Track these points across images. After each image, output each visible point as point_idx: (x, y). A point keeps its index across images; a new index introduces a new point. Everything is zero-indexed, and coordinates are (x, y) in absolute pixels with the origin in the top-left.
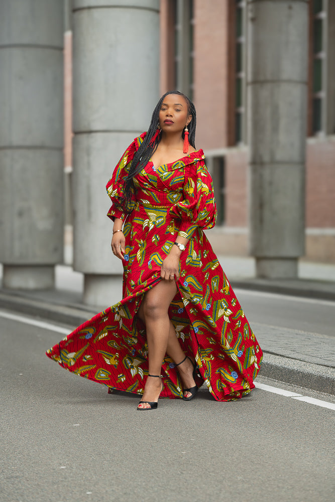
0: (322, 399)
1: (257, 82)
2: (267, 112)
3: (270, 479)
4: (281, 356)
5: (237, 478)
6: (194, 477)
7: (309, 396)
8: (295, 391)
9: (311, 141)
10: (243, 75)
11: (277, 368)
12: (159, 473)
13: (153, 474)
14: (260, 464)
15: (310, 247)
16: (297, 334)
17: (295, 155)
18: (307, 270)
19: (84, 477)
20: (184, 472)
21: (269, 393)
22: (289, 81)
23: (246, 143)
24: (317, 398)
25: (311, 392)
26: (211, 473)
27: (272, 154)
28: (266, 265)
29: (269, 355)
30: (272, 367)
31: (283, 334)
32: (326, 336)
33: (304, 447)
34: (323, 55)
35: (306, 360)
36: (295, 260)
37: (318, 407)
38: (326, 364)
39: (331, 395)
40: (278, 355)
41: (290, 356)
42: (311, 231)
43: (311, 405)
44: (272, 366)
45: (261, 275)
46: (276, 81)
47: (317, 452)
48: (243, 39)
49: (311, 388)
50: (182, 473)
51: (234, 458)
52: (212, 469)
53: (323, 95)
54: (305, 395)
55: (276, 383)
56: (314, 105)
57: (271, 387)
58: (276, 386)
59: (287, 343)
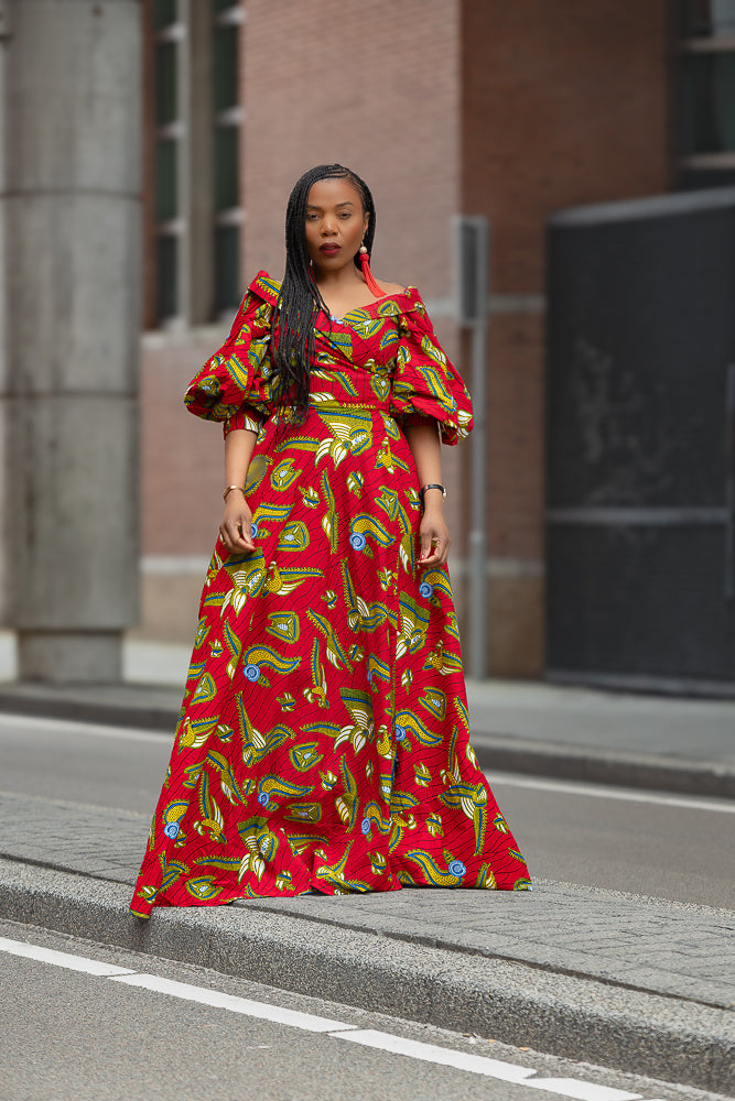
0: (183, 979)
1: (16, 193)
2: (42, 269)
4: (81, 874)
7: (153, 972)
8: (117, 963)
9: (153, 342)
11: (71, 905)
15: (154, 605)
16: (121, 820)
17: (115, 377)
21: (52, 967)
22: (97, 192)
24: (171, 978)
25: (156, 962)
27: (57, 374)
28: (39, 646)
29: (51, 872)
30: (59, 904)
31: (86, 821)
34: (180, 130)
36: (115, 634)
37: (174, 1000)
39: (207, 970)
40: (74, 872)
41: (104, 874)
42: (153, 565)
43: (158, 996)
44: (59, 901)
45: (30, 675)
46: (65, 191)
49: (156, 952)
53: (180, 227)
54: (141, 970)
55: (69, 943)
56: (161, 251)
57: (57, 952)
58: (69, 951)
59: (98, 841)
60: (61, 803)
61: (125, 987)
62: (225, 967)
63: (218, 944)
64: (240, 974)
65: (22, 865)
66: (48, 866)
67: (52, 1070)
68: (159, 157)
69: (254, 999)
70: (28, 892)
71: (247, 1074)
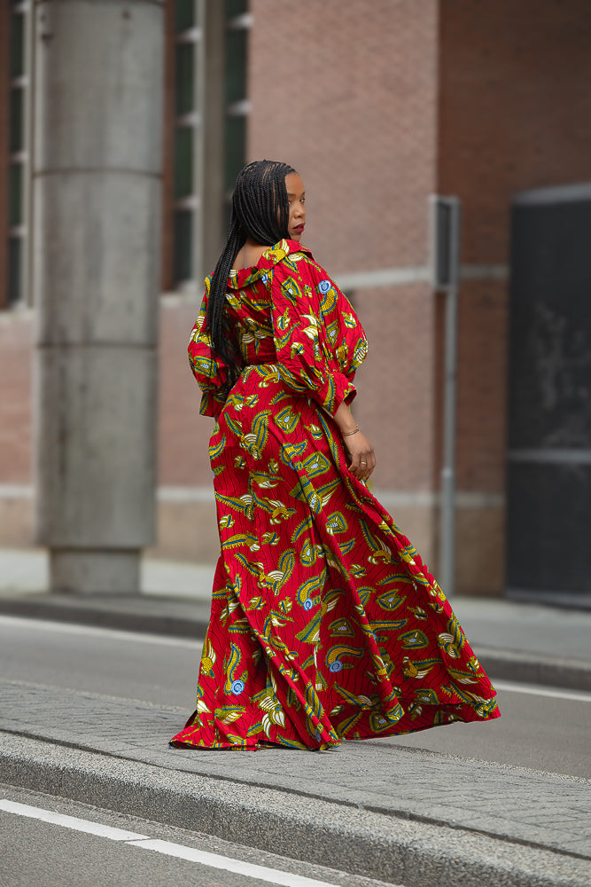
0: (190, 844)
1: (54, 171)
2: (76, 237)
4: (103, 753)
7: (164, 838)
8: (133, 830)
9: (170, 301)
10: (24, 156)
11: (95, 779)
15: (167, 529)
17: (138, 332)
21: (77, 833)
22: (126, 171)
23: (30, 303)
24: (180, 843)
25: (167, 830)
27: (87, 326)
28: (69, 561)
29: (77, 752)
30: (84, 779)
31: (107, 709)
34: (196, 119)
36: (134, 553)
37: (182, 862)
38: (200, 770)
39: (211, 837)
40: (97, 752)
41: (123, 754)
42: (168, 494)
43: (168, 858)
44: (84, 776)
45: (61, 587)
46: (96, 170)
48: (25, 82)
49: (167, 822)
53: (195, 203)
54: (154, 836)
55: (93, 812)
56: (176, 224)
57: (82, 820)
58: (92, 819)
59: (118, 726)
60: (86, 694)
61: (140, 850)
62: (226, 834)
63: (220, 814)
64: (239, 841)
65: (52, 745)
66: (75, 746)
68: (178, 142)
69: (251, 862)
70: (58, 768)
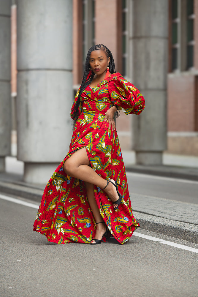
0: (178, 242)
1: (136, 37)
2: (142, 57)
3: (144, 294)
4: (151, 215)
5: (122, 294)
6: (95, 293)
7: (170, 240)
8: (160, 238)
9: (171, 76)
10: (127, 33)
11: (149, 223)
12: (73, 291)
13: (68, 292)
14: (137, 285)
15: (171, 145)
16: (162, 201)
17: (161, 85)
18: (169, 159)
19: (24, 294)
20: (89, 291)
21: (143, 239)
22: (157, 37)
23: (129, 77)
24: (174, 242)
25: (171, 238)
26: (106, 291)
27: (146, 84)
29: (144, 214)
30: (146, 222)
31: (152, 201)
32: (181, 202)
33: (166, 274)
34: (178, 20)
35: (167, 218)
36: (160, 152)
37: (175, 248)
38: (180, 220)
39: (184, 240)
40: (149, 214)
41: (157, 215)
42: (171, 134)
43: (171, 247)
44: (145, 222)
45: (139, 163)
46: (148, 37)
47: (174, 277)
48: (127, 10)
49: (170, 235)
50: (87, 291)
51: (121, 281)
52: (107, 289)
53: (178, 46)
54: (166, 240)
55: (148, 233)
56: (173, 52)
57: (145, 235)
58: (148, 235)
59: (156, 206)
60: (146, 196)
61: (162, 244)
62: (188, 240)
63: (187, 234)
64: (192, 242)
65: (136, 212)
66: (143, 213)
67: (143, 265)
68: (173, 28)
69: (196, 248)
70: (138, 219)
71: (194, 268)
